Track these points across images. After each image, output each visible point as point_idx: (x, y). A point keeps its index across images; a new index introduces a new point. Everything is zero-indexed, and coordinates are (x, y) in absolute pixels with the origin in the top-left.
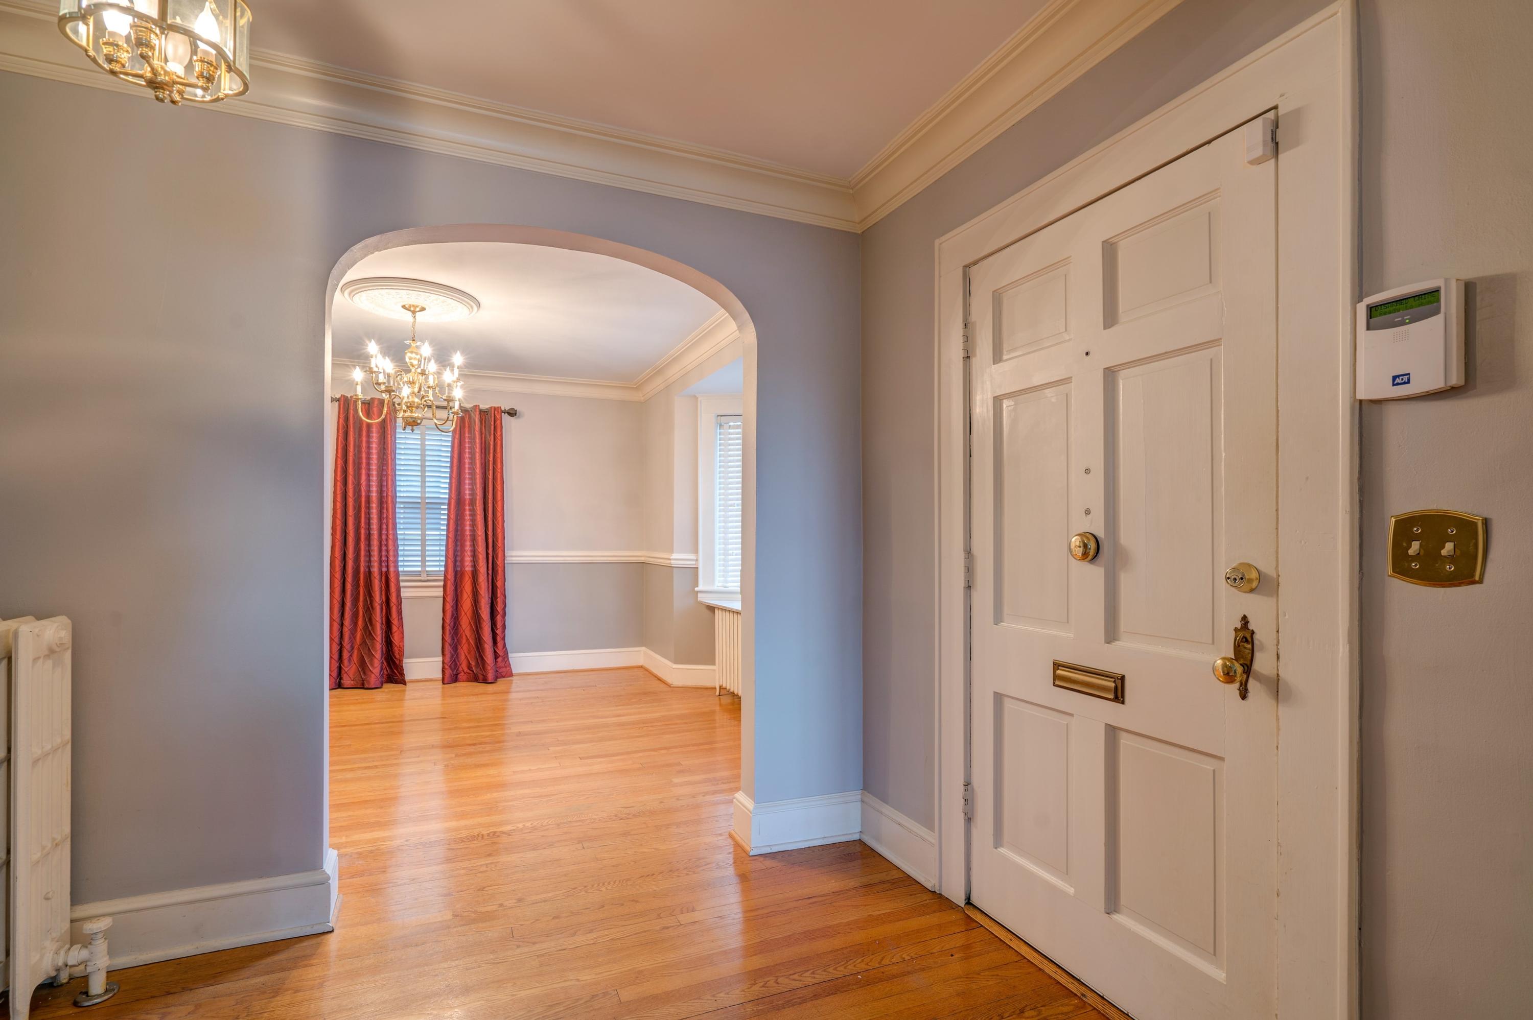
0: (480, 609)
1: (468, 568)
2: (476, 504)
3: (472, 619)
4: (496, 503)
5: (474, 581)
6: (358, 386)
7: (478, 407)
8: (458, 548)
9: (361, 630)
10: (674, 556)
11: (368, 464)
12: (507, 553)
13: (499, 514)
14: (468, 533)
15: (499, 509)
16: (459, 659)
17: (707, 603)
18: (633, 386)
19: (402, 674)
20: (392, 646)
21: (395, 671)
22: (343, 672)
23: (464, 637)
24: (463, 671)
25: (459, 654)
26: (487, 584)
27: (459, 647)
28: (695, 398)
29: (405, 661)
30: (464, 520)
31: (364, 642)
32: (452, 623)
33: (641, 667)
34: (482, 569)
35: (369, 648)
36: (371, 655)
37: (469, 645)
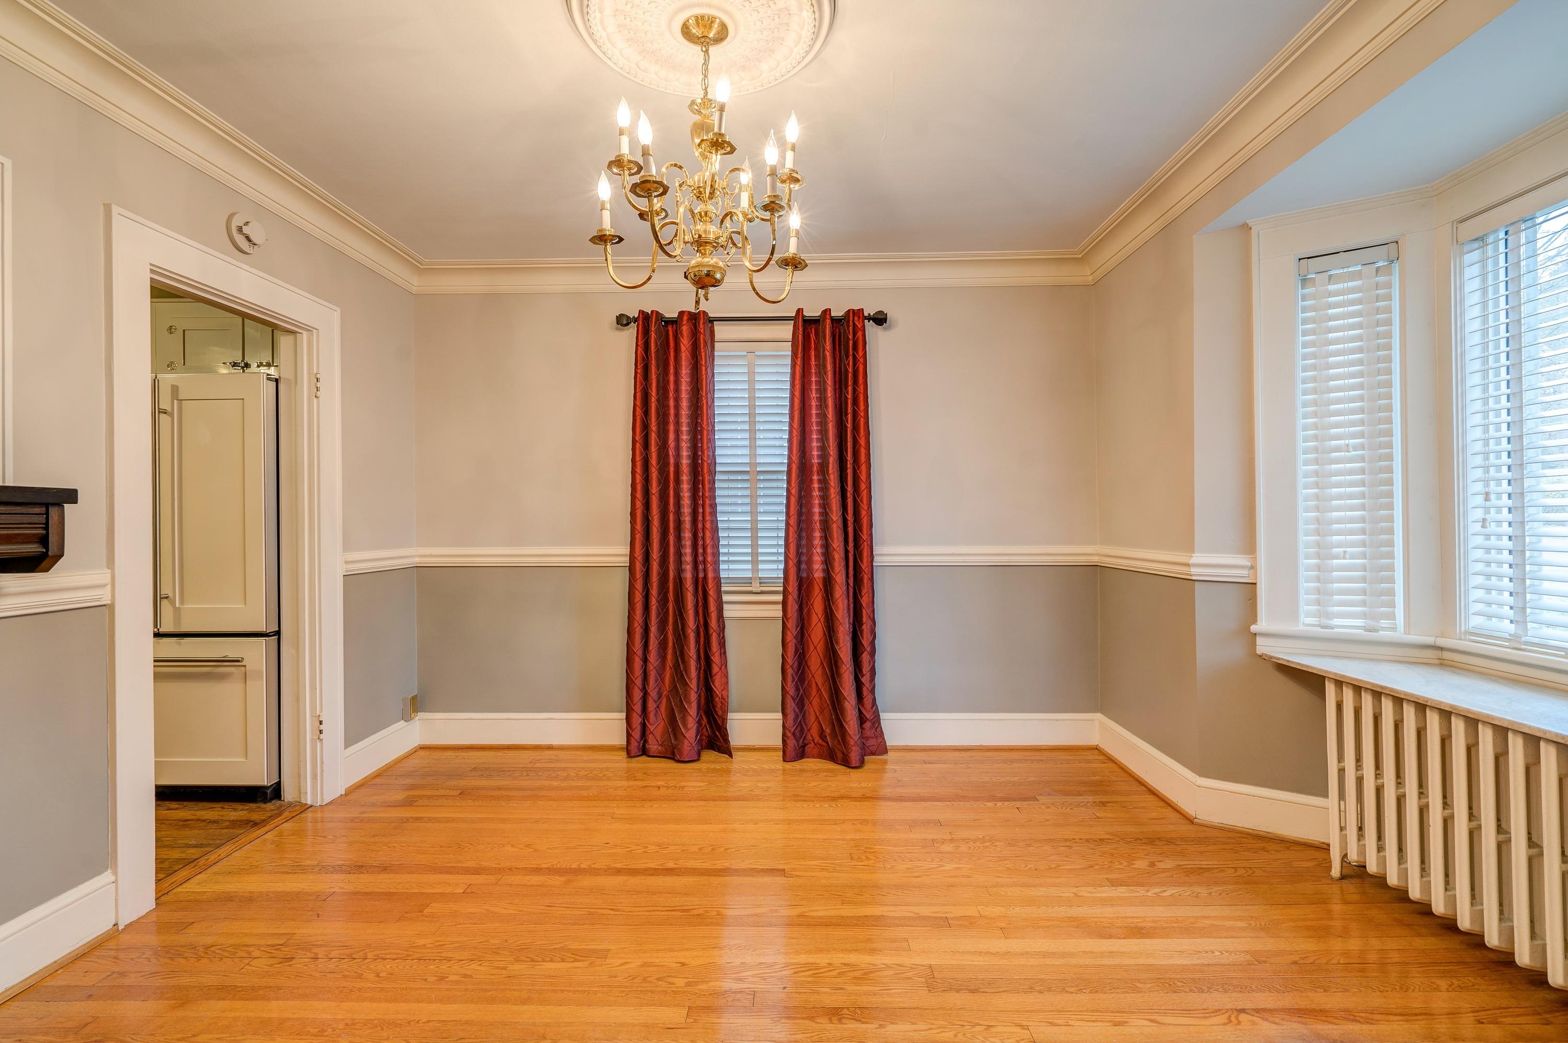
0: (837, 643)
1: (818, 574)
2: (828, 471)
3: (825, 658)
4: (859, 468)
5: (827, 596)
6: (604, 212)
7: (828, 313)
8: (804, 542)
9: (671, 668)
10: (1197, 558)
11: (677, 415)
12: (877, 550)
13: (863, 486)
14: (817, 518)
15: (863, 477)
16: (807, 721)
17: (1279, 659)
18: (1076, 256)
19: (727, 741)
20: (712, 696)
21: (717, 733)
22: (648, 732)
23: (814, 686)
24: (813, 741)
25: (807, 713)
26: (846, 601)
27: (806, 701)
28: (1245, 228)
29: (730, 716)
30: (812, 496)
31: (674, 689)
32: (796, 664)
33: (1096, 748)
34: (839, 577)
35: (681, 698)
36: (683, 710)
37: (821, 699)
